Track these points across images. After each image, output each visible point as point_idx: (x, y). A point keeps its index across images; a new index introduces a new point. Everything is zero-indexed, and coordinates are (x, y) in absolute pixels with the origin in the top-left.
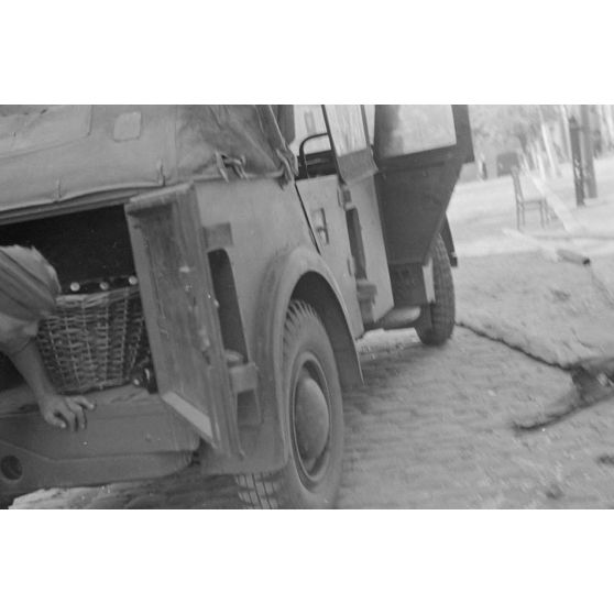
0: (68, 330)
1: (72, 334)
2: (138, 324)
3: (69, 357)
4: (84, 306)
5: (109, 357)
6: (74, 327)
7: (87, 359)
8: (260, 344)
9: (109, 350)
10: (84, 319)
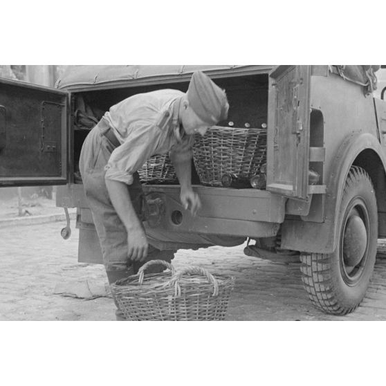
0: (222, 147)
1: (223, 150)
2: (261, 152)
3: (220, 163)
4: (234, 134)
5: (241, 168)
6: (226, 146)
7: (229, 166)
8: (331, 177)
9: (242, 163)
10: (232, 141)
